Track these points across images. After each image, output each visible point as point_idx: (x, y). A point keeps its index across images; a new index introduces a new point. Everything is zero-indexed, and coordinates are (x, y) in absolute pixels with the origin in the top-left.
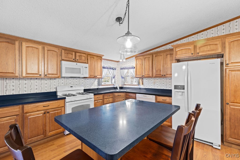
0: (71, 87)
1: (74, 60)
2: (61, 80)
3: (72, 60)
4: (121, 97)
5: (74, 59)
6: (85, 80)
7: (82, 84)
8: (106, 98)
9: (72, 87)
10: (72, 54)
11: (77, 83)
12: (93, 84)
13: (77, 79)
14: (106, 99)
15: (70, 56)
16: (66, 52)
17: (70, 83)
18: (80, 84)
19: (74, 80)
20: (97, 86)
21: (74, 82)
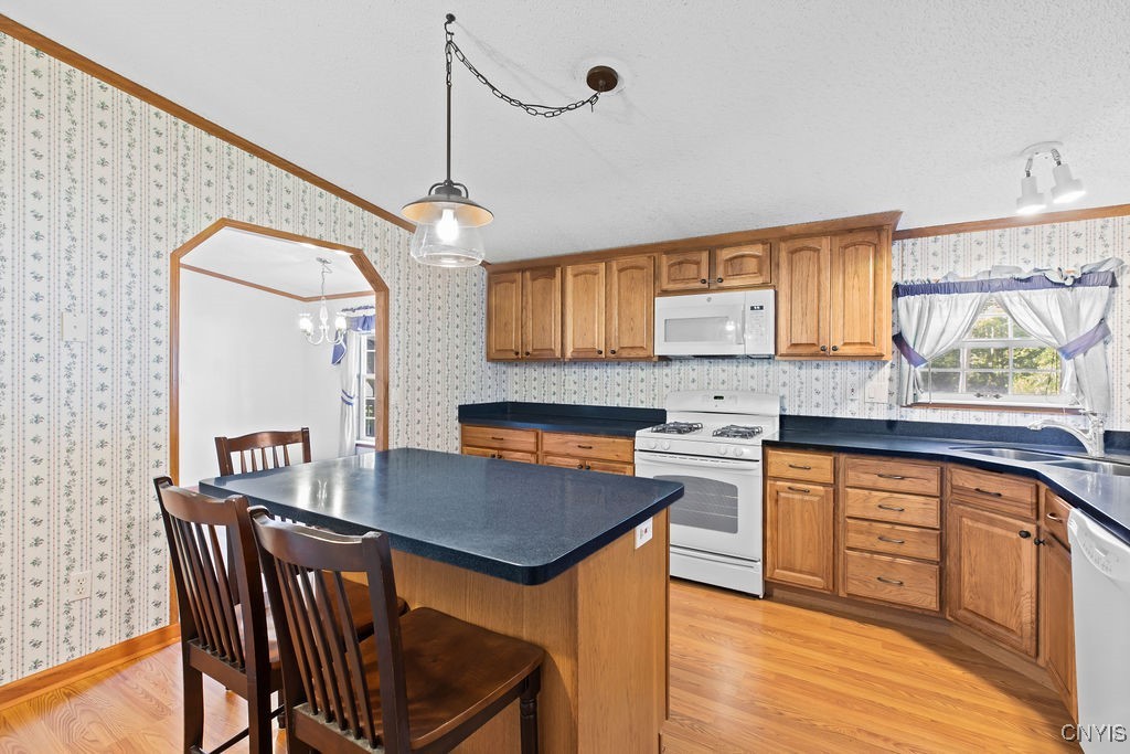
0: (716, 398)
1: (706, 286)
2: (687, 368)
3: (698, 285)
4: (1005, 508)
5: (704, 281)
6: (803, 372)
7: (781, 388)
8: (870, 484)
9: (722, 398)
10: (698, 263)
11: (753, 383)
12: (857, 395)
13: (753, 365)
14: (866, 492)
15: (691, 270)
16: (676, 258)
17: (723, 382)
18: (770, 390)
19: (741, 367)
20: (891, 407)
21: (740, 378)
